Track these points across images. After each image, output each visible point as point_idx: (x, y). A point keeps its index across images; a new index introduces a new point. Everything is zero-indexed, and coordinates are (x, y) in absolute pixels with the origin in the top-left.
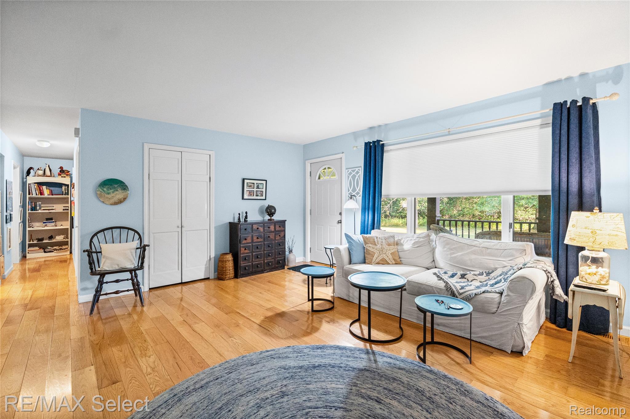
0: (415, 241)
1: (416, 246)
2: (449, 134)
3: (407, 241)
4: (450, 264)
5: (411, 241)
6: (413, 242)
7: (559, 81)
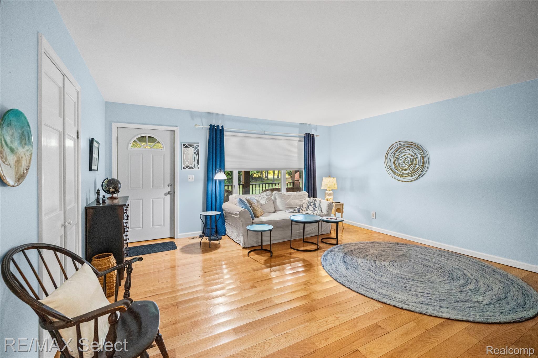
0: (266, 198)
1: (268, 201)
2: (264, 134)
3: (261, 198)
4: (286, 207)
5: (264, 198)
6: (265, 198)
7: (303, 124)
